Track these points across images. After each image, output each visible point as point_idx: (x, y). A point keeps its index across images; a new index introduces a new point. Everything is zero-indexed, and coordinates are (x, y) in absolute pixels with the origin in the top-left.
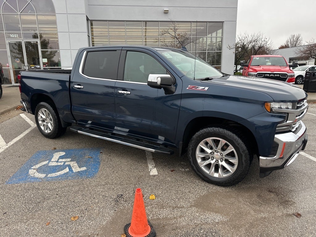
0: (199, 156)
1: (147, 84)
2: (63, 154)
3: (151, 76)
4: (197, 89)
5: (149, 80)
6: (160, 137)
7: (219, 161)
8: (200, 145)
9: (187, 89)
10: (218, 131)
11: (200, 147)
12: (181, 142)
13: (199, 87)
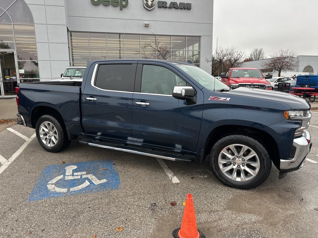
0: (221, 162)
1: (172, 96)
2: (75, 167)
3: (176, 88)
4: (219, 99)
5: (174, 92)
6: (177, 146)
7: (241, 166)
8: (222, 152)
9: (209, 99)
10: (240, 138)
11: (223, 153)
12: (203, 150)
13: (220, 98)
